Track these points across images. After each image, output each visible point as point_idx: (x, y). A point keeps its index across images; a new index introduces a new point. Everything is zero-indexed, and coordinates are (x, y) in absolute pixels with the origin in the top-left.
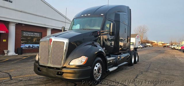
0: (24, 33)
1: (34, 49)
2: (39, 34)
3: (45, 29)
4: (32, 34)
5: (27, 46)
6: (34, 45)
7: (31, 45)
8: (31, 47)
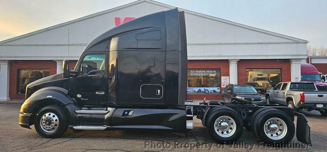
0: (191, 72)
1: (208, 94)
2: (215, 72)
3: (226, 62)
4: (203, 72)
5: (196, 89)
6: (206, 88)
7: (202, 89)
8: (203, 92)
